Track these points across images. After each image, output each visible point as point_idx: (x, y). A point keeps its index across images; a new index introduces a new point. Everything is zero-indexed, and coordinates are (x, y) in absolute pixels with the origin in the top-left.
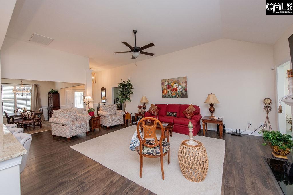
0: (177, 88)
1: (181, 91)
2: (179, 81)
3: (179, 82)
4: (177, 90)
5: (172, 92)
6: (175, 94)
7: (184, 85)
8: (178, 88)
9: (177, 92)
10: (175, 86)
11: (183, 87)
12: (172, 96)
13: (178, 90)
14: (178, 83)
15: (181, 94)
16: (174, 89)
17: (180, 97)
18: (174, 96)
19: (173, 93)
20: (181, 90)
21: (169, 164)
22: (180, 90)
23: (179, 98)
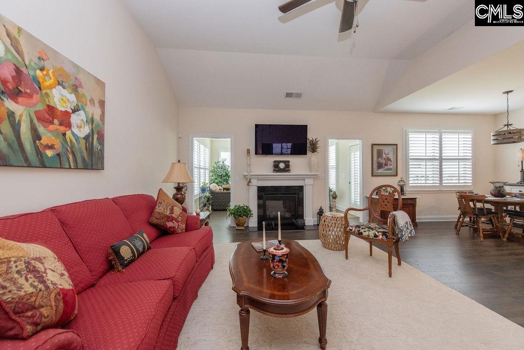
0: (67, 114)
1: (86, 138)
2: (81, 86)
3: (80, 90)
4: (69, 126)
5: (41, 129)
6: (58, 143)
7: (96, 112)
8: (75, 119)
9: (69, 133)
10: (61, 98)
11: (92, 121)
12: (39, 153)
13: (75, 130)
14: (75, 89)
15: (84, 150)
16: (51, 109)
17: (80, 164)
18: (49, 153)
19: (47, 135)
20: (86, 130)
21: (347, 259)
22: (80, 128)
23: (77, 168)
